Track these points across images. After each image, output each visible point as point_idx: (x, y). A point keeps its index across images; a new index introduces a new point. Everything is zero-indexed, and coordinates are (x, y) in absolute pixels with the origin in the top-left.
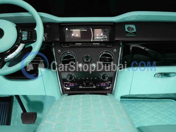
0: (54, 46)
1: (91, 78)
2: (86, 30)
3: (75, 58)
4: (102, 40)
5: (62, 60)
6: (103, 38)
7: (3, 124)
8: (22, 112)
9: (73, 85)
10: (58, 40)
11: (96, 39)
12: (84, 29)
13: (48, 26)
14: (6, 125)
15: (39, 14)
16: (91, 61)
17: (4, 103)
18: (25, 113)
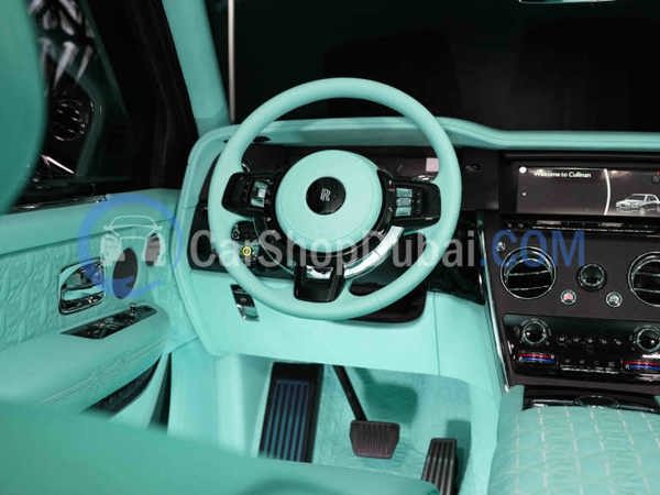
0: (484, 228)
1: (604, 342)
2: (586, 176)
3: (550, 270)
4: (642, 213)
5: (508, 274)
6: (645, 203)
7: (292, 457)
8: (354, 418)
9: (541, 360)
10: (495, 206)
11: (623, 205)
12: (582, 172)
13: (471, 170)
14: (301, 461)
15: (441, 125)
16: (604, 284)
17: (297, 383)
18: (361, 422)
